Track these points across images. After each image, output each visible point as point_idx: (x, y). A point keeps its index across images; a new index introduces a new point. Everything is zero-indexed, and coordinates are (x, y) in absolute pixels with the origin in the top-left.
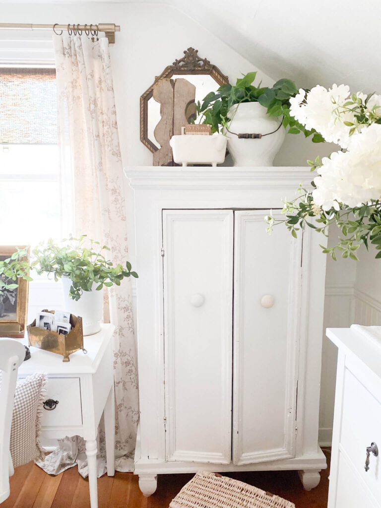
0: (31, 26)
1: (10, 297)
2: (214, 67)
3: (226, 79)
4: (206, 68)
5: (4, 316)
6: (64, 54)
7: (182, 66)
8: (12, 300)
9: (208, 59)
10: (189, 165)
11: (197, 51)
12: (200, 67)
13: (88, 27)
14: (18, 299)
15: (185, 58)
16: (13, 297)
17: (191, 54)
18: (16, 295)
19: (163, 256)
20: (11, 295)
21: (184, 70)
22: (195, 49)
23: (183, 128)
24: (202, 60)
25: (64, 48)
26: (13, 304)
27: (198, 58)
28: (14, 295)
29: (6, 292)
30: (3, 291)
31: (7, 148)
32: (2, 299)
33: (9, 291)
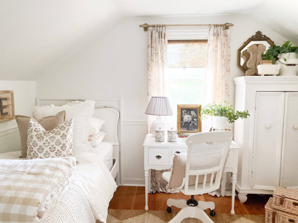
0: (201, 25)
1: (195, 123)
2: (268, 38)
3: (273, 42)
4: (265, 38)
5: (193, 130)
6: (214, 35)
7: (256, 38)
8: (196, 124)
9: (266, 35)
10: (265, 75)
11: (261, 32)
12: (263, 38)
13: (222, 25)
14: (198, 124)
15: (256, 35)
17: (259, 33)
18: (197, 123)
19: (256, 109)
21: (256, 39)
22: (261, 31)
23: (261, 62)
24: (263, 35)
25: (214, 33)
26: (196, 126)
27: (262, 35)
29: (193, 121)
30: (192, 121)
31: (185, 69)
32: (192, 124)
33: (194, 121)
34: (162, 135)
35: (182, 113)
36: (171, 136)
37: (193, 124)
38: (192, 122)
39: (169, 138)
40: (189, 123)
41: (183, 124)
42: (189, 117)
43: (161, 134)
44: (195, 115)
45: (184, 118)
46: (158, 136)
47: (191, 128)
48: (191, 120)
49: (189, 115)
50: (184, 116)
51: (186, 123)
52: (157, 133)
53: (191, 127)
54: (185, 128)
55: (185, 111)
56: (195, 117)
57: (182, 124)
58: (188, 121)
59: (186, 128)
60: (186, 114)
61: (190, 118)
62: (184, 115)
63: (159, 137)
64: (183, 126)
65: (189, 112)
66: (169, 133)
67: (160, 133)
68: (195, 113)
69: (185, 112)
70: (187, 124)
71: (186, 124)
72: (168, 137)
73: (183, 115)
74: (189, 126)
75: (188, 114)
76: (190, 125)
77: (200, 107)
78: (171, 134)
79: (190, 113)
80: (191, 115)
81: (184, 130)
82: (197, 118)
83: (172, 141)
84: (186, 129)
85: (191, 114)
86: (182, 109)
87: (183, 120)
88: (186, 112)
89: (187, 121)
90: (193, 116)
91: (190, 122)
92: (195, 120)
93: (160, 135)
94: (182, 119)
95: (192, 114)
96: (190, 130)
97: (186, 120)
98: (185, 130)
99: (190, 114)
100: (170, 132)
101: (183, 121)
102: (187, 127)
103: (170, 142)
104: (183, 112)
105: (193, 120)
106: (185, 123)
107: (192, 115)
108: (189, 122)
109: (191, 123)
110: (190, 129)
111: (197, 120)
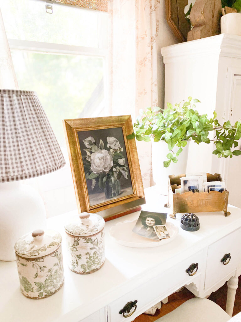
1: (123, 172)
5: (122, 193)
8: (125, 174)
14: (131, 171)
16: (126, 171)
18: (128, 168)
19: (231, 115)
20: (123, 170)
26: (127, 178)
28: (125, 169)
29: (118, 167)
30: (115, 167)
31: (51, 8)
32: (115, 175)
33: (120, 166)
34: (56, 265)
35: (82, 146)
36: (92, 252)
37: (118, 175)
38: (114, 169)
39: (83, 261)
40: (108, 175)
41: (94, 182)
42: (106, 156)
43: (49, 262)
44: (120, 149)
45: (92, 162)
46: (36, 276)
47: (115, 188)
48: (112, 165)
49: (104, 151)
50: (92, 156)
51: (102, 175)
52: (30, 264)
53: (114, 184)
54: (99, 192)
55: (90, 138)
56: (120, 152)
57: (89, 182)
58: (105, 168)
59: (103, 192)
60: (94, 148)
61: (109, 157)
62: (91, 153)
63: (42, 280)
64: (93, 187)
65: (101, 141)
66: (82, 242)
67: (46, 259)
68: (118, 142)
69: (90, 143)
70: (105, 179)
71: (100, 179)
72: (79, 257)
73: (88, 153)
74: (111, 185)
75: (101, 149)
76: (112, 178)
77: (128, 121)
78: (90, 245)
79: (106, 143)
80: (109, 149)
81: (98, 200)
82: (125, 154)
83: (93, 267)
84: (104, 195)
85: (108, 145)
86: (82, 135)
87: (91, 168)
88: (95, 143)
89: (101, 169)
90: (115, 151)
91: (111, 170)
92: (121, 161)
93: (46, 270)
94: (87, 166)
95: (112, 146)
96: (114, 194)
97: (99, 166)
98: (102, 198)
99: (106, 148)
100: (84, 238)
101: (90, 172)
102: (105, 189)
103: (88, 273)
104: (86, 144)
105: (116, 164)
106: (97, 179)
107: (112, 150)
108: (107, 171)
109: (113, 175)
110: (113, 192)
111: (127, 162)
